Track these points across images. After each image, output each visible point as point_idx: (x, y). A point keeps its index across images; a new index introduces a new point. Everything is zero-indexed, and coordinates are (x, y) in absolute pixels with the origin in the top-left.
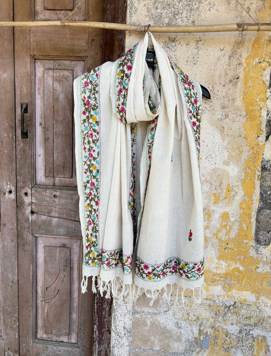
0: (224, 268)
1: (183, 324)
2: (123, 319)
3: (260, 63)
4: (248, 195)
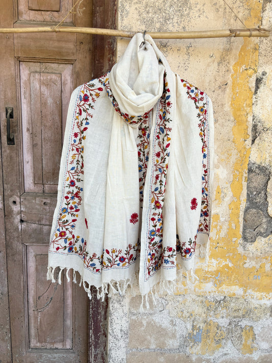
0: (215, 266)
1: (178, 321)
2: (119, 322)
3: (246, 70)
4: (237, 196)
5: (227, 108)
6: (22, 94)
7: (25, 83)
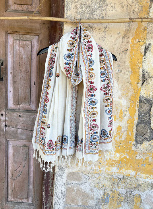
0: (118, 157)
1: (95, 189)
2: (60, 188)
3: (139, 42)
4: (132, 116)
5: (127, 64)
6: (9, 52)
7: (11, 46)
